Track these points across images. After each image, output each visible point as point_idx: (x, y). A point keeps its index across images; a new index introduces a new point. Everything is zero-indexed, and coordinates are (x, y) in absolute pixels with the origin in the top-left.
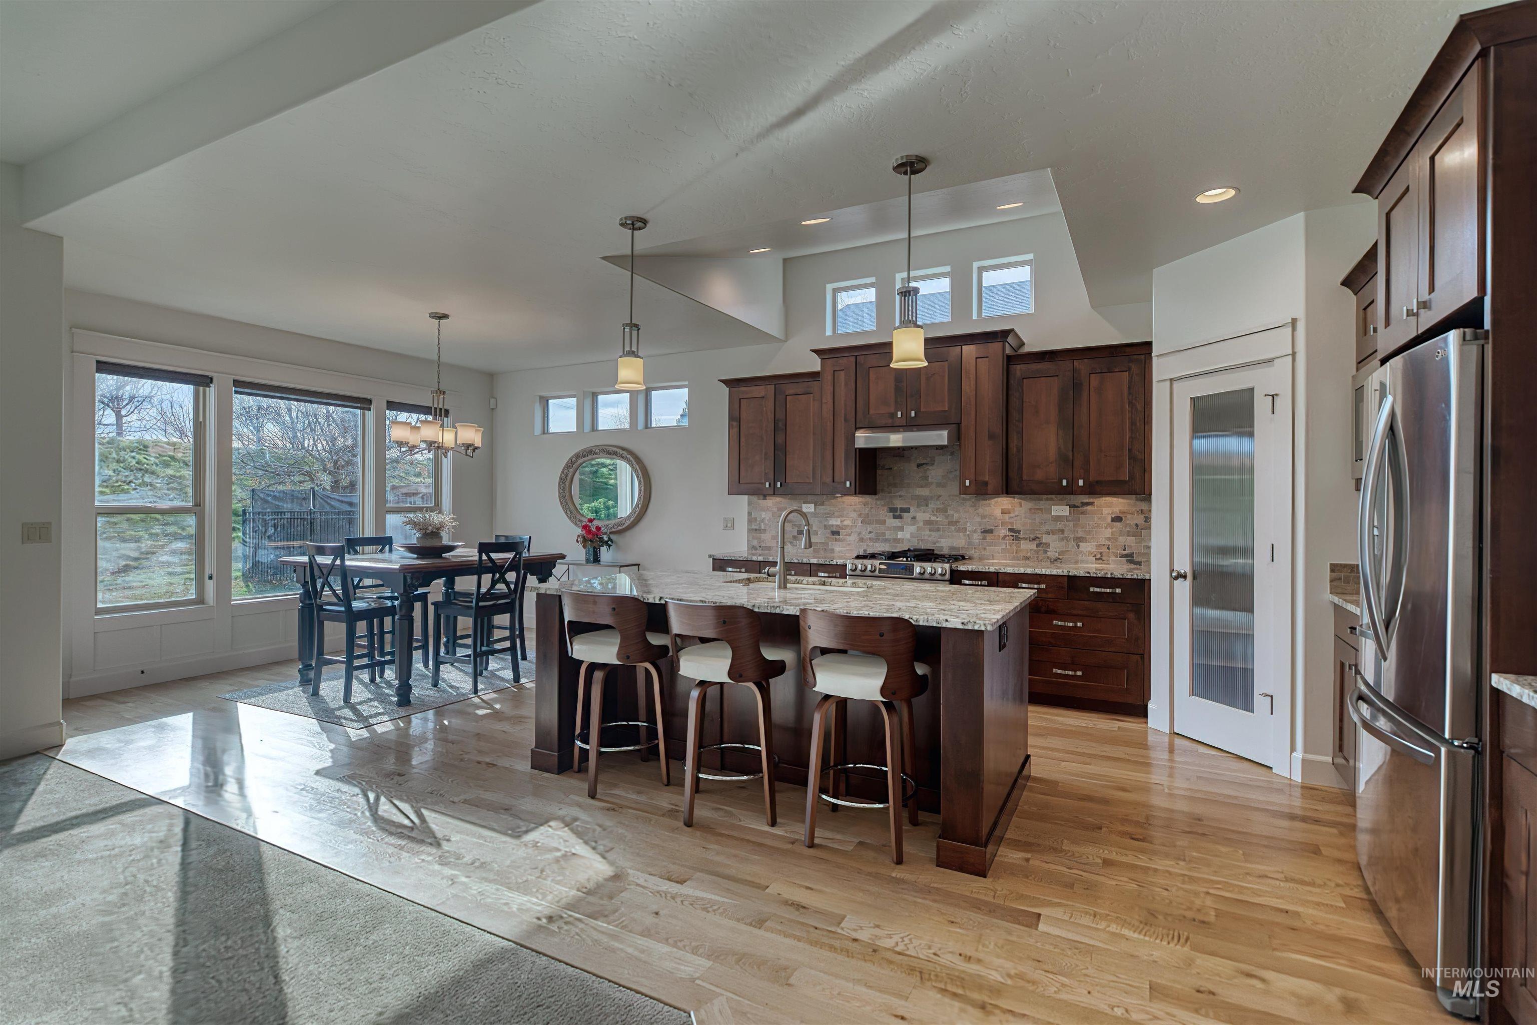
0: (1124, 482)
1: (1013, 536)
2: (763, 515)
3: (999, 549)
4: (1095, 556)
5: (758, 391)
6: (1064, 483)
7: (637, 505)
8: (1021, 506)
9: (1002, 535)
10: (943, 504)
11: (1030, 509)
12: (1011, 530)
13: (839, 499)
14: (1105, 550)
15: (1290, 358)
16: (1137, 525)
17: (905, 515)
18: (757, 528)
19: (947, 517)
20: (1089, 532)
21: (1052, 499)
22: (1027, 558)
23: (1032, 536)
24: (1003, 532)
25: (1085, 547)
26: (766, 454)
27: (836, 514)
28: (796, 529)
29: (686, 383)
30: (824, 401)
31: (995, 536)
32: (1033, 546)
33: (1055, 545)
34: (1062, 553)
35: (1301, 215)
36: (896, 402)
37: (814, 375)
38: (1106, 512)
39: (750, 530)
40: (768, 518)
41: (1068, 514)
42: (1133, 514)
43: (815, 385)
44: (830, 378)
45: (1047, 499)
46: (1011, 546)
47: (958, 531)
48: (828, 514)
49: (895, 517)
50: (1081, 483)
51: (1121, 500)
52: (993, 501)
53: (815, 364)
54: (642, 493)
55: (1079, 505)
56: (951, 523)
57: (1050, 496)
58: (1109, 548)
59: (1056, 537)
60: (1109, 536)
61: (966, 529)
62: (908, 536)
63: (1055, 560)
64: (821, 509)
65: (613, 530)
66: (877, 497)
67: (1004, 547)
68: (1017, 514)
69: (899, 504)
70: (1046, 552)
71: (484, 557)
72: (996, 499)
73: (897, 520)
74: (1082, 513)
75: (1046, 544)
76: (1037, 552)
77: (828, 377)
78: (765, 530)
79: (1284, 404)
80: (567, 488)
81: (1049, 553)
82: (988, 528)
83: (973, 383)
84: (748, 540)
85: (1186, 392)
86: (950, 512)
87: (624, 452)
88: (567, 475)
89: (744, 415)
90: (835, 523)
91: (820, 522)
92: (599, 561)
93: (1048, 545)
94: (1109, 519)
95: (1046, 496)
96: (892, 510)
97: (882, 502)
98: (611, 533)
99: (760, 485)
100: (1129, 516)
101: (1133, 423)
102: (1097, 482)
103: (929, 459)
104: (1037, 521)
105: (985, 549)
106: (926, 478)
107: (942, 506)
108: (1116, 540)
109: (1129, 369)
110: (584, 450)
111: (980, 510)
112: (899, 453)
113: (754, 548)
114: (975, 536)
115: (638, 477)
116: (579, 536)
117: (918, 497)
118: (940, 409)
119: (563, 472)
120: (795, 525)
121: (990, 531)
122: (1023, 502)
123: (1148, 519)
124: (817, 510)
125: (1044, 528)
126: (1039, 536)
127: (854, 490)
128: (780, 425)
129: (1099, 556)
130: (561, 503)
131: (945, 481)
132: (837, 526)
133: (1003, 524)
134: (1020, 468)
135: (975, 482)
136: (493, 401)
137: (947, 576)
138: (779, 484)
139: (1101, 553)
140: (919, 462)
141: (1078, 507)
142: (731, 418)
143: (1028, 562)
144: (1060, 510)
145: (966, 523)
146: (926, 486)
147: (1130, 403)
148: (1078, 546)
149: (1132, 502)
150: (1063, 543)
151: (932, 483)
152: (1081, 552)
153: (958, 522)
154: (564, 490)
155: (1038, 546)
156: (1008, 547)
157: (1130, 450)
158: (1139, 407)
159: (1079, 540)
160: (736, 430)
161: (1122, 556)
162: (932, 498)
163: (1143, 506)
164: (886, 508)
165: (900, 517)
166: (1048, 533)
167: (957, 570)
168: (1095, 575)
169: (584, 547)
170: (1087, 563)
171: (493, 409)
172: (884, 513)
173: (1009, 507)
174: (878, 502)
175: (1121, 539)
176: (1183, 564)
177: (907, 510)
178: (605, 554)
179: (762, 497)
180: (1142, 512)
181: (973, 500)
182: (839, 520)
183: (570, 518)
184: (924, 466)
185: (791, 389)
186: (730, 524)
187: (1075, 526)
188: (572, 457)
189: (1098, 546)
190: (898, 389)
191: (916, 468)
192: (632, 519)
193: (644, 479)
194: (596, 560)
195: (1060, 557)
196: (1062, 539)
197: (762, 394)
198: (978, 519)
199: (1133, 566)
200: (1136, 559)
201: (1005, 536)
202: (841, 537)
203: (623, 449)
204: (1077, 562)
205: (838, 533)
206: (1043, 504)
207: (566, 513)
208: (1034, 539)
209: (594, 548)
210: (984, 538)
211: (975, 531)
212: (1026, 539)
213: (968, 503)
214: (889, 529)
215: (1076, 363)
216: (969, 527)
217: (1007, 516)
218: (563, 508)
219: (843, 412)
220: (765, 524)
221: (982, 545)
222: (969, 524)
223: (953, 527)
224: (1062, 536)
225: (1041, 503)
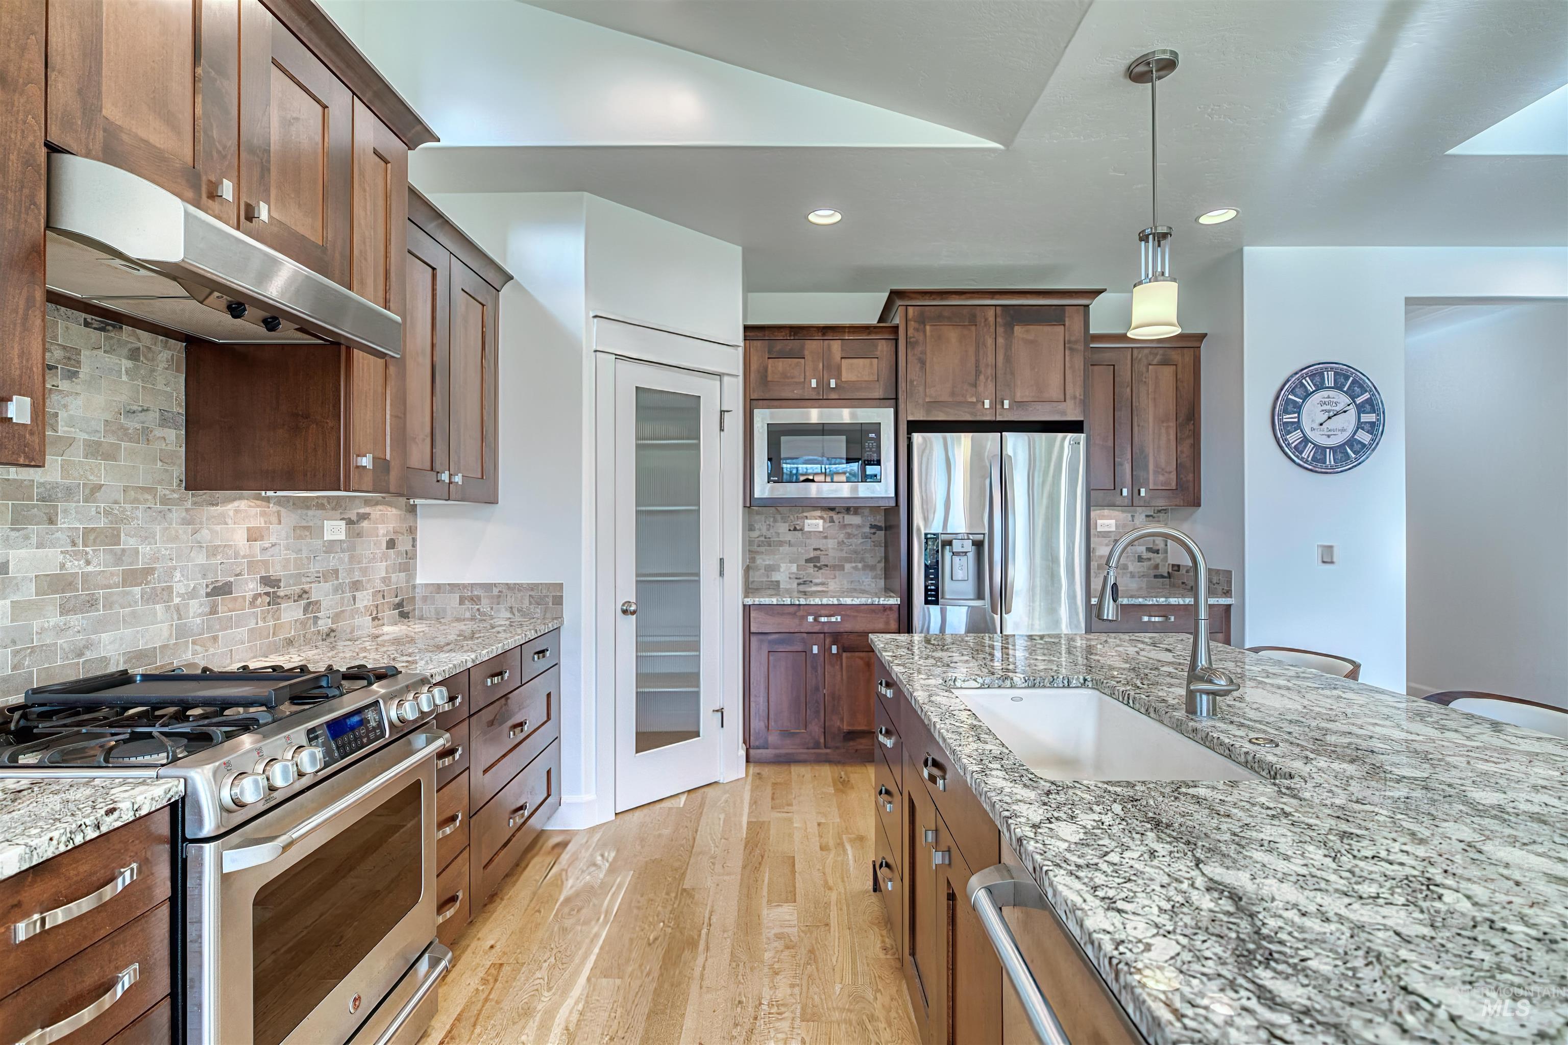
1: (267, 594)
8: (280, 523)
9: (249, 595)
10: (107, 513)
11: (295, 529)
12: (266, 581)
14: (379, 601)
16: (407, 552)
19: (119, 559)
20: (365, 571)
23: (297, 589)
24: (250, 587)
25: (361, 599)
31: (236, 599)
32: (298, 611)
33: (328, 602)
34: (336, 617)
38: (382, 532)
41: (343, 538)
42: (403, 534)
45: (317, 507)
46: (264, 619)
47: (151, 598)
51: (393, 511)
52: (230, 508)
56: (133, 577)
59: (328, 585)
60: (383, 574)
61: (170, 589)
68: (273, 540)
72: (236, 504)
74: (359, 534)
75: (316, 602)
76: (303, 624)
81: (320, 622)
82: (222, 579)
86: (128, 542)
93: (317, 605)
94: (384, 545)
100: (399, 538)
104: (304, 555)
105: (215, 639)
107: (102, 523)
108: (389, 580)
111: (205, 534)
121: (225, 589)
122: (283, 511)
123: (414, 543)
125: (313, 569)
126: (306, 587)
129: (373, 614)
131: (112, 440)
133: (251, 567)
139: (376, 607)
144: (335, 529)
145: (170, 572)
148: (353, 599)
149: (402, 513)
150: (337, 598)
152: (355, 610)
153: (149, 571)
155: (305, 609)
156: (261, 624)
159: (357, 586)
163: (411, 518)
166: (318, 579)
170: (363, 628)
173: (259, 522)
175: (394, 577)
180: (411, 530)
181: (189, 504)
187: (351, 558)
195: (335, 626)
196: (335, 590)
198: (200, 558)
199: (403, 622)
200: (405, 609)
201: (256, 597)
206: (311, 517)
208: (299, 596)
210: (213, 611)
211: (194, 594)
212: (287, 597)
213: (177, 514)
216: (181, 589)
217: (256, 544)
221: (210, 628)
222: (178, 575)
223: (137, 590)
224: (335, 582)
225: (310, 513)
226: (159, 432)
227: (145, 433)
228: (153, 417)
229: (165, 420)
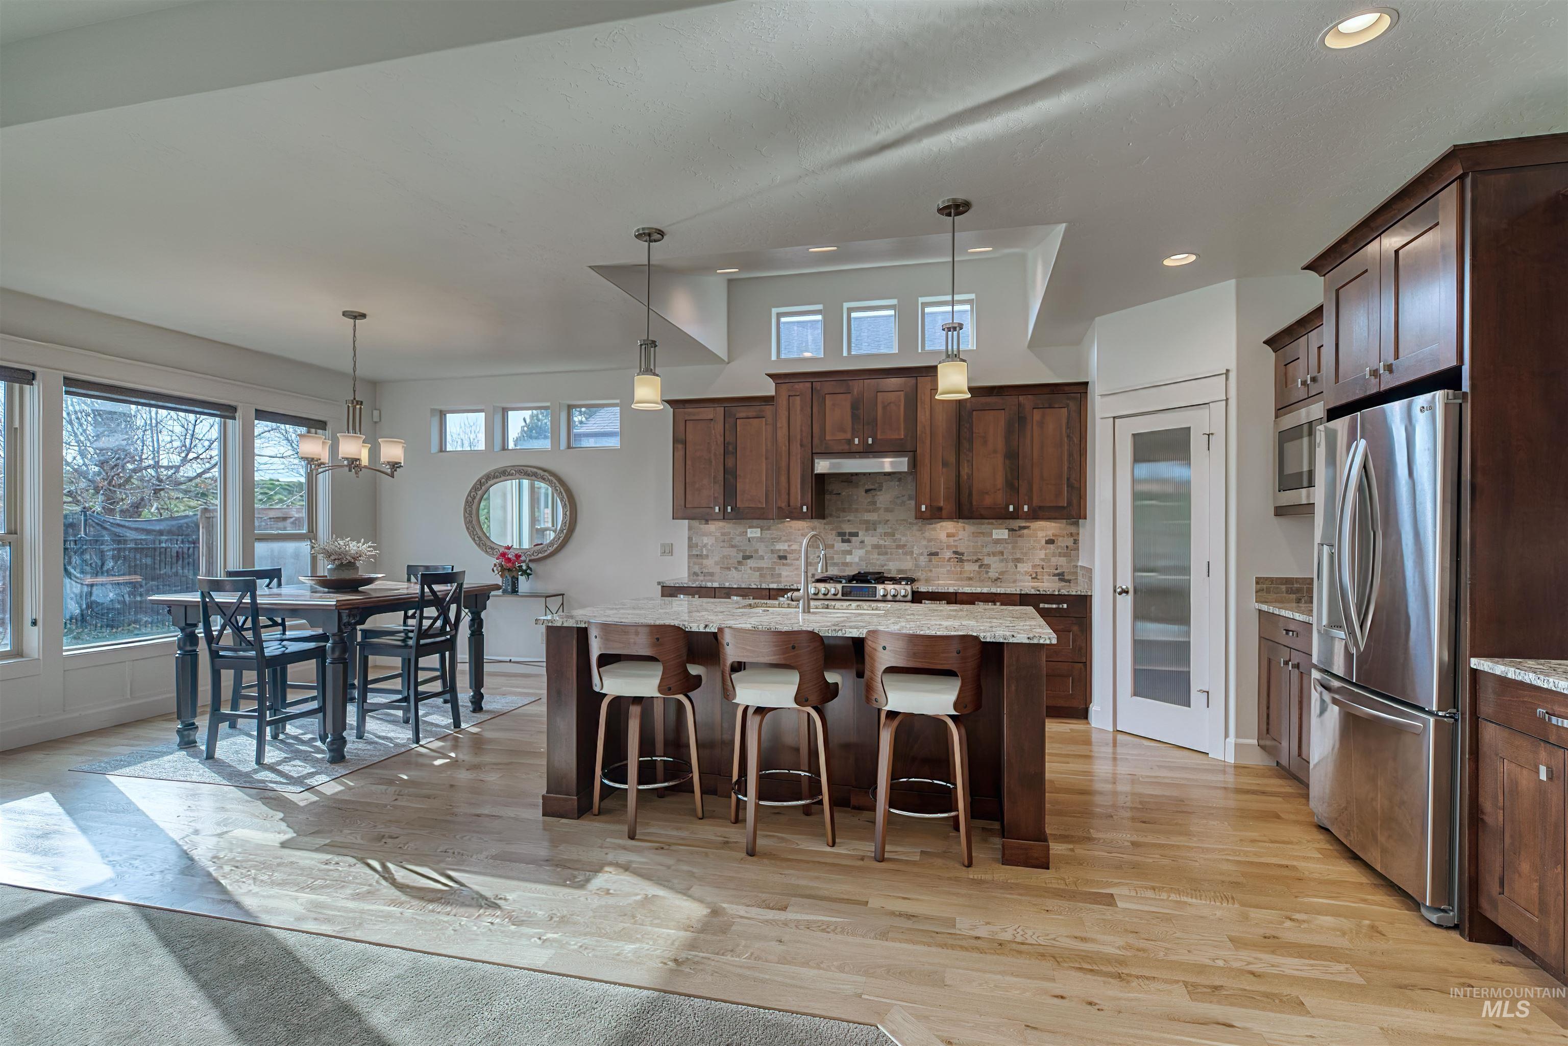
0: (1063, 507)
1: (957, 558)
2: (705, 540)
3: (944, 570)
4: (1031, 575)
5: (707, 413)
6: (1011, 508)
7: (562, 531)
8: (964, 530)
9: (947, 557)
10: (891, 528)
11: (973, 533)
12: (955, 553)
13: (786, 524)
14: (1039, 570)
15: (1224, 402)
16: (1067, 547)
17: (854, 539)
18: (698, 553)
19: (895, 541)
20: (1026, 554)
21: (992, 524)
22: (970, 579)
23: (975, 558)
24: (948, 554)
25: (1024, 567)
26: (715, 477)
27: (783, 538)
28: (741, 554)
29: (618, 401)
30: (779, 425)
31: (940, 558)
32: (975, 567)
33: (996, 566)
34: (1002, 573)
35: (1232, 282)
36: (853, 429)
37: (767, 400)
38: (1041, 535)
39: (690, 556)
40: (710, 544)
41: (1007, 537)
42: (1064, 537)
43: (768, 410)
44: (785, 403)
45: (989, 524)
46: (955, 567)
47: (905, 554)
48: (775, 538)
49: (843, 541)
50: (1026, 508)
51: (1053, 524)
52: (938, 525)
53: (769, 389)
54: (568, 518)
55: (1017, 529)
56: (898, 547)
57: (991, 521)
58: (1043, 568)
59: (996, 558)
60: (1043, 556)
61: (912, 552)
62: (857, 560)
63: (996, 580)
64: (767, 534)
65: (533, 557)
66: (825, 521)
67: (949, 569)
68: (960, 537)
69: (847, 528)
70: (987, 572)
71: (426, 589)
72: (941, 524)
73: (846, 544)
74: (1019, 536)
75: (987, 565)
76: (979, 573)
77: (783, 402)
78: (707, 556)
79: (1218, 442)
80: (474, 512)
81: (990, 573)
82: (934, 550)
83: (928, 413)
84: (689, 567)
85: (1128, 429)
86: (897, 536)
87: (546, 474)
88: (474, 498)
89: (690, 437)
90: (782, 548)
91: (767, 547)
92: (518, 591)
93: (988, 566)
94: (1043, 542)
95: (987, 521)
96: (841, 534)
97: (831, 527)
98: (530, 561)
99: (708, 510)
100: (1060, 539)
101: (1070, 455)
102: (1040, 508)
103: (877, 485)
104: (979, 544)
105: (931, 571)
106: (874, 503)
107: (890, 530)
108: (1049, 560)
109: (1067, 406)
110: (496, 471)
111: (927, 534)
112: (849, 479)
113: (696, 574)
114: (922, 558)
115: (562, 500)
116: (495, 565)
117: (867, 522)
118: (897, 437)
119: (469, 495)
120: (740, 550)
121: (936, 554)
122: (966, 526)
123: (1076, 542)
124: (764, 536)
125: (985, 550)
126: (981, 557)
127: (810, 515)
128: (731, 448)
129: (1034, 576)
130: (468, 528)
131: (894, 506)
132: (785, 550)
133: (948, 547)
134: (970, 494)
135: (929, 507)
136: (376, 413)
137: (909, 597)
138: (729, 509)
139: (1036, 573)
140: (867, 487)
141: (1016, 530)
142: (675, 441)
143: (971, 582)
144: (1001, 533)
145: (912, 547)
146: (875, 510)
147: (1068, 436)
148: (1016, 566)
149: (1063, 526)
150: (1003, 564)
151: (879, 508)
152: (1019, 572)
153: (905, 545)
154: (471, 514)
155: (980, 566)
156: (953, 569)
157: (1068, 479)
158: (1075, 440)
159: (1018, 560)
160: (681, 453)
161: (1055, 575)
162: (880, 522)
163: (1073, 529)
164: (834, 532)
165: (849, 541)
166: (989, 555)
167: (918, 592)
168: (1044, 593)
169: (501, 576)
170: (1024, 581)
171: (376, 422)
172: (831, 537)
173: (953, 531)
174: (827, 527)
175: (1053, 559)
176: (1126, 580)
177: (856, 535)
178: (524, 584)
179: (703, 522)
180: (1071, 535)
181: (920, 525)
182: (786, 544)
183: (479, 545)
184: (872, 492)
185: (742, 412)
186: (668, 550)
187: (1013, 548)
188: (482, 478)
189: (1034, 566)
190: (855, 417)
191: (863, 493)
192: (555, 546)
193: (569, 501)
194: (515, 591)
195: (1001, 577)
196: (1002, 561)
197: (711, 417)
198: (925, 543)
199: (1063, 584)
200: (1066, 577)
201: (950, 558)
202: (788, 561)
203: (545, 471)
204: (1015, 581)
205: (785, 558)
206: (985, 527)
207: (474, 539)
208: (976, 561)
209: (513, 577)
210: (930, 561)
211: (922, 554)
212: (969, 561)
213: (915, 528)
214: (837, 553)
215: (1021, 398)
216: (916, 550)
217: (952, 539)
218: (470, 534)
219: (799, 437)
220: (708, 550)
221: (928, 567)
222: (915, 548)
223: (901, 551)
224: (1001, 557)
225: (983, 526)
226: (908, 502)
227: (903, 503)
228: (905, 498)
229: (910, 498)
